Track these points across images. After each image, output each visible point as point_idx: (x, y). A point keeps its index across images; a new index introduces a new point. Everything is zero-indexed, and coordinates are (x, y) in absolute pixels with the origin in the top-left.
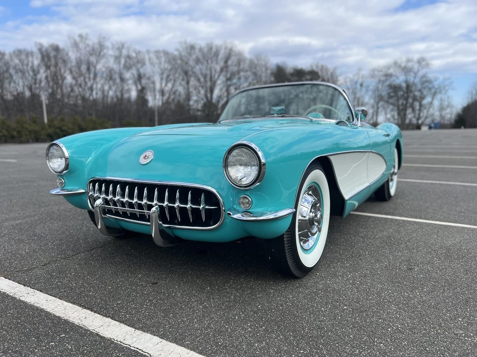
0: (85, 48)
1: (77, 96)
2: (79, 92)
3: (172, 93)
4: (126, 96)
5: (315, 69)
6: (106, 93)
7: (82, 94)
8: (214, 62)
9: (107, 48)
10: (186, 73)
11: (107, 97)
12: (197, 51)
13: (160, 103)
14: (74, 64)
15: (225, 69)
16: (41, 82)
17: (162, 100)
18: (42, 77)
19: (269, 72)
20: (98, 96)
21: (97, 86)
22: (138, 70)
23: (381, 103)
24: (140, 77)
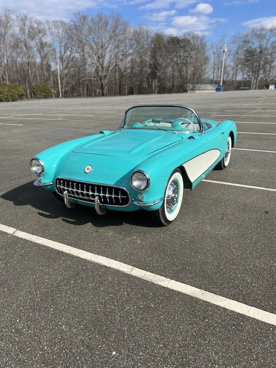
3: (70, 59)
5: (188, 38)
6: (15, 59)
9: (13, 20)
10: (81, 41)
11: (16, 62)
17: (63, 65)
19: (150, 40)
23: (240, 66)
24: (42, 45)
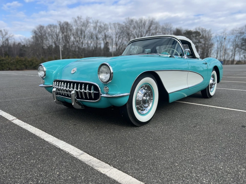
0: (80, 23)
1: (76, 47)
2: (77, 44)
3: (121, 45)
4: (99, 46)
5: (198, 31)
6: (89, 45)
7: (78, 46)
8: (143, 28)
9: (90, 23)
10: (128, 34)
11: (90, 47)
12: (134, 22)
13: (115, 50)
14: (75, 31)
15: (149, 32)
16: (60, 40)
17: (116, 48)
18: (60, 38)
19: (173, 32)
20: (85, 47)
21: (85, 42)
22: (105, 33)
23: (237, 49)
24: (106, 37)
